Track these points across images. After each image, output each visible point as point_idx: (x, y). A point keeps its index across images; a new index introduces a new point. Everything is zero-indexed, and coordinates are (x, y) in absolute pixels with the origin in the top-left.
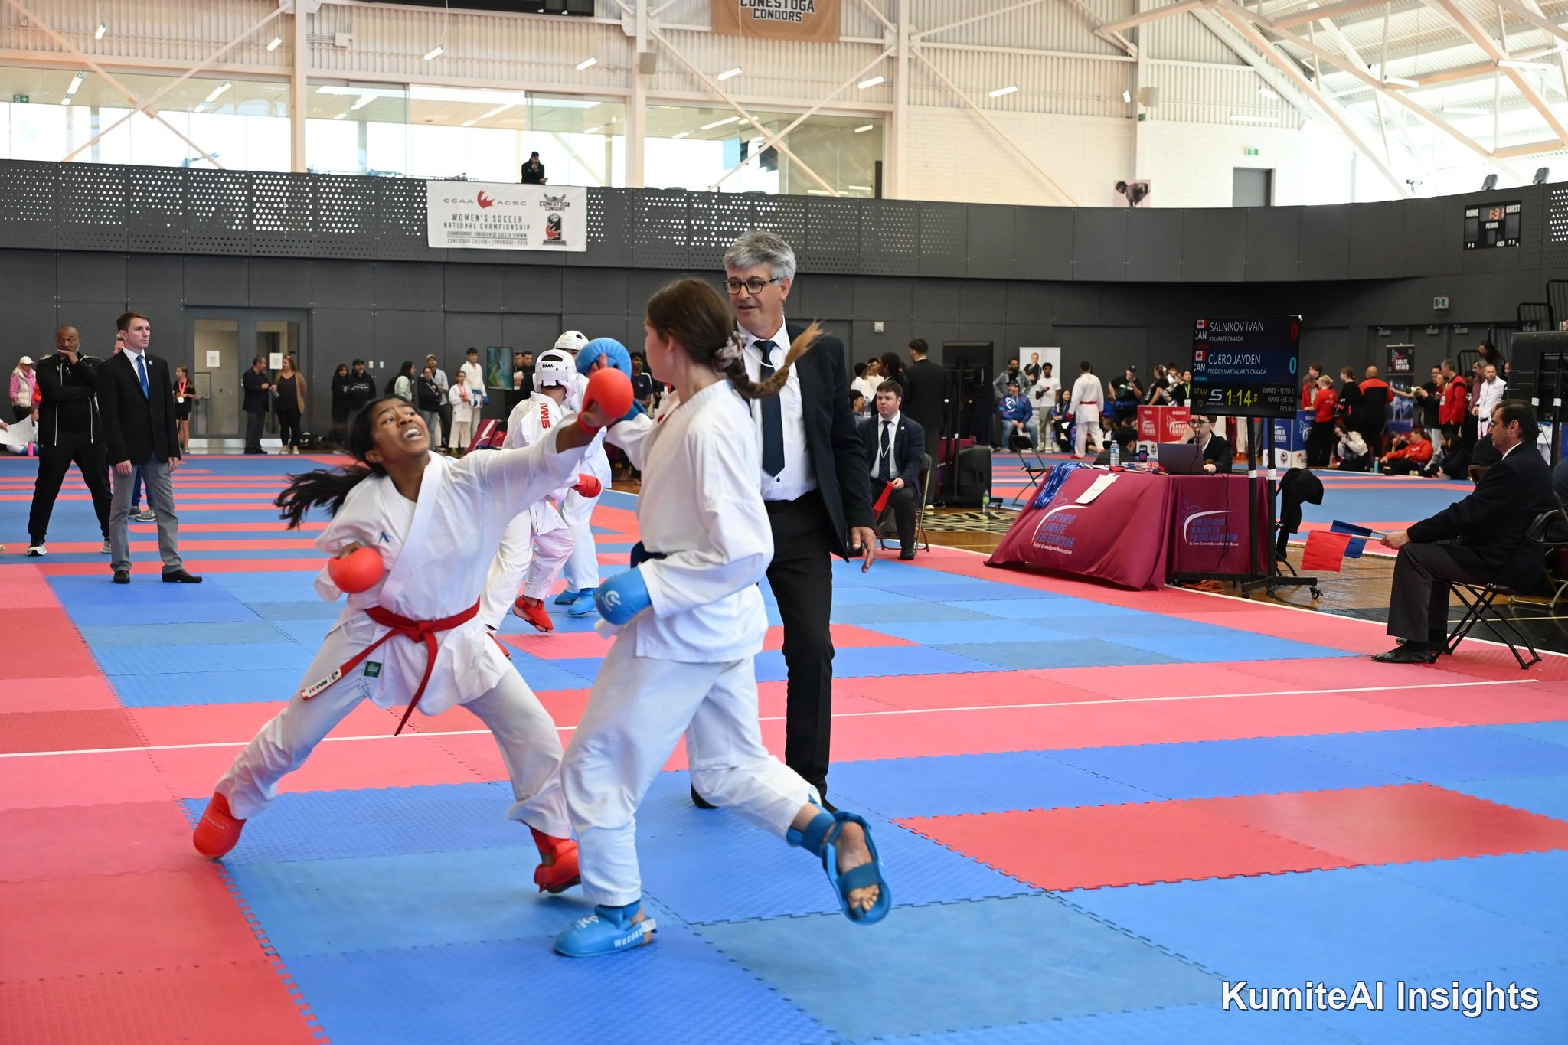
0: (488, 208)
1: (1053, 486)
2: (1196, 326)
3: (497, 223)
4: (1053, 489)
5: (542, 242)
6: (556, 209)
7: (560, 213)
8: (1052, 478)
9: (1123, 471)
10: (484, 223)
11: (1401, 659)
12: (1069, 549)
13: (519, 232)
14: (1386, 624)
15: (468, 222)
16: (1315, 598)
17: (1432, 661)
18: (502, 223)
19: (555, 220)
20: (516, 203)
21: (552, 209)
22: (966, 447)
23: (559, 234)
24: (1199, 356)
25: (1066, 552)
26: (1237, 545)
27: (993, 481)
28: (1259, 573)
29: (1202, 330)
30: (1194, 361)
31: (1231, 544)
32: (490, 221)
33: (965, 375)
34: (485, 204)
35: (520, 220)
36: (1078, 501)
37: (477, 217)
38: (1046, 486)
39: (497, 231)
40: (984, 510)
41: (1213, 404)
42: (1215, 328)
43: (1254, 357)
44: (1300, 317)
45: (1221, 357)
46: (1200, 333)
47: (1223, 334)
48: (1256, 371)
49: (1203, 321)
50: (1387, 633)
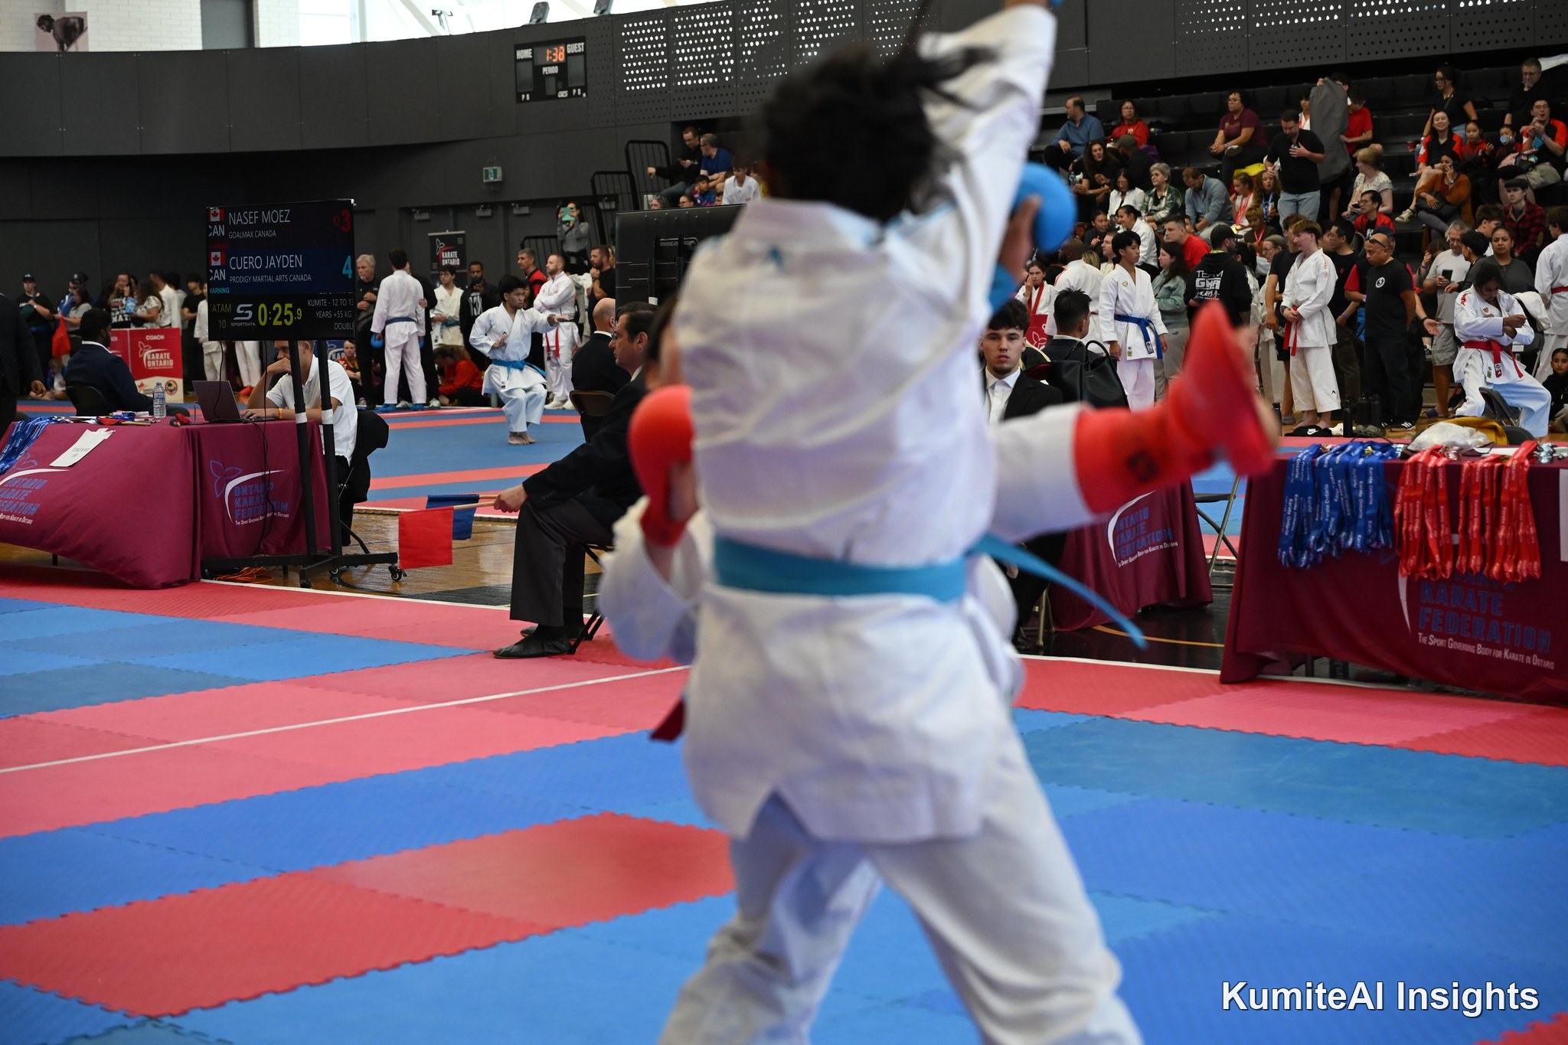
2: (209, 217)
8: (14, 438)
9: (118, 424)
11: (531, 652)
14: (509, 609)
16: (397, 581)
17: (571, 651)
24: (216, 259)
26: (287, 516)
28: (319, 552)
29: (217, 223)
30: (209, 266)
31: (280, 514)
36: (56, 463)
41: (241, 324)
42: (235, 220)
43: (293, 258)
44: (352, 201)
45: (247, 260)
46: (215, 227)
47: (248, 228)
48: (296, 278)
49: (218, 211)
50: (511, 618)
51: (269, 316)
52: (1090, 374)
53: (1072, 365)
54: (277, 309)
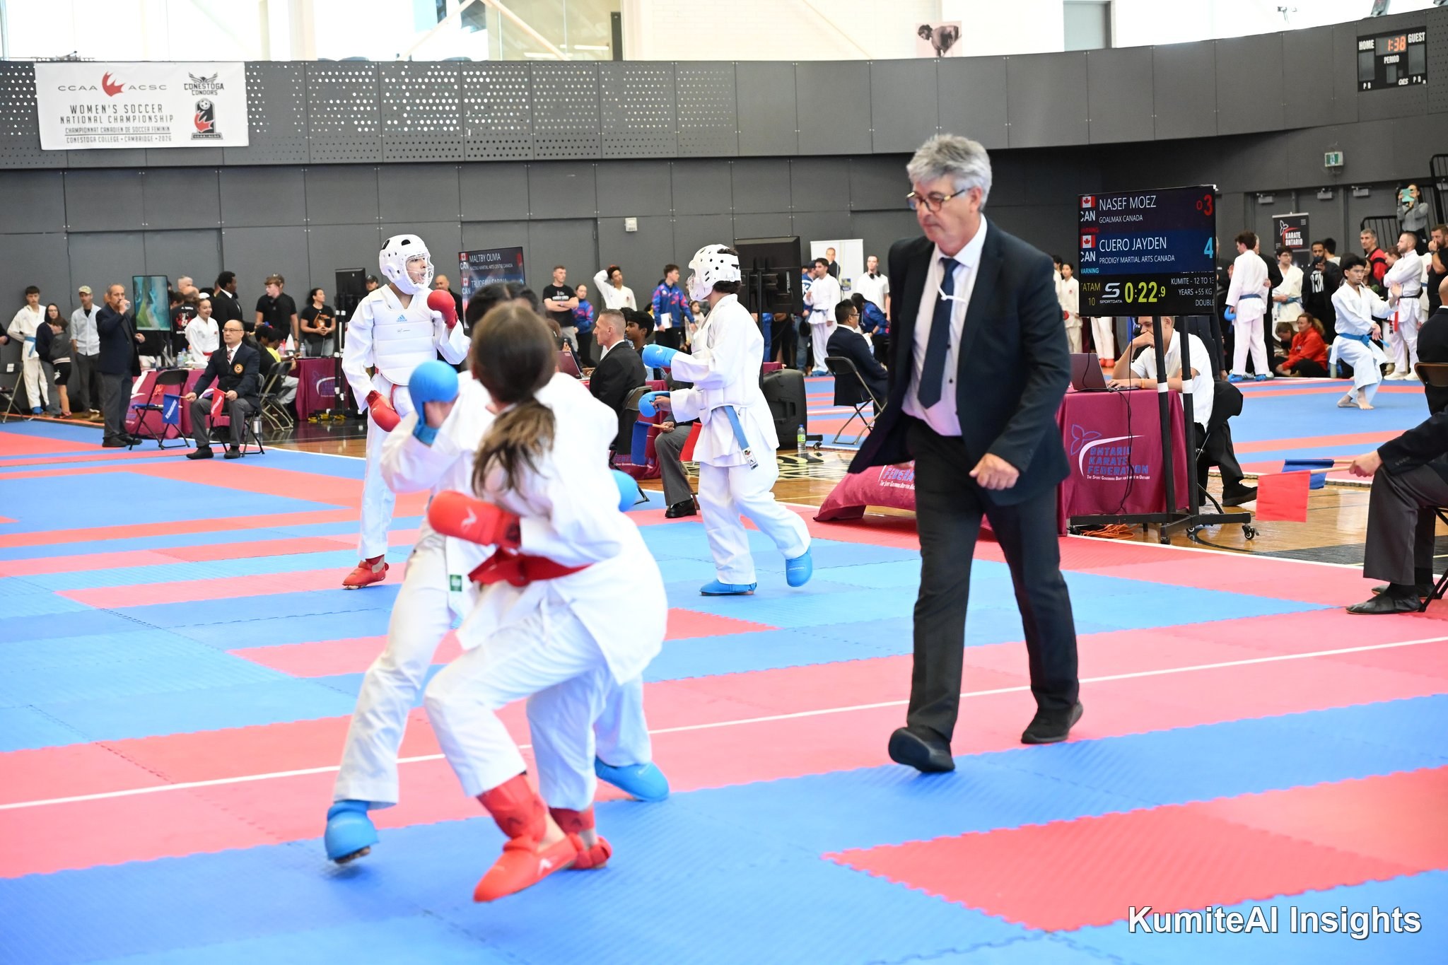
0: (117, 96)
2: (1080, 204)
3: (130, 114)
5: (190, 136)
6: (207, 93)
7: (211, 98)
10: (113, 115)
11: (1384, 608)
13: (160, 124)
14: (1362, 568)
15: (92, 115)
16: (1250, 539)
17: (1422, 608)
18: (137, 114)
19: (206, 107)
20: (153, 87)
21: (201, 92)
22: (773, 373)
23: (212, 125)
24: (1087, 242)
26: (1147, 477)
27: (808, 413)
28: (1178, 511)
29: (1088, 209)
30: (1080, 249)
31: (1141, 477)
32: (121, 112)
33: (765, 281)
34: (112, 90)
35: (160, 109)
37: (104, 108)
39: (131, 124)
40: (800, 451)
41: (1105, 302)
42: (1105, 206)
43: (1158, 241)
44: (1214, 186)
45: (1115, 243)
46: (1087, 213)
47: (1117, 213)
48: (1161, 258)
49: (1090, 198)
50: (1364, 575)
51: (1134, 293)
54: (1143, 287)
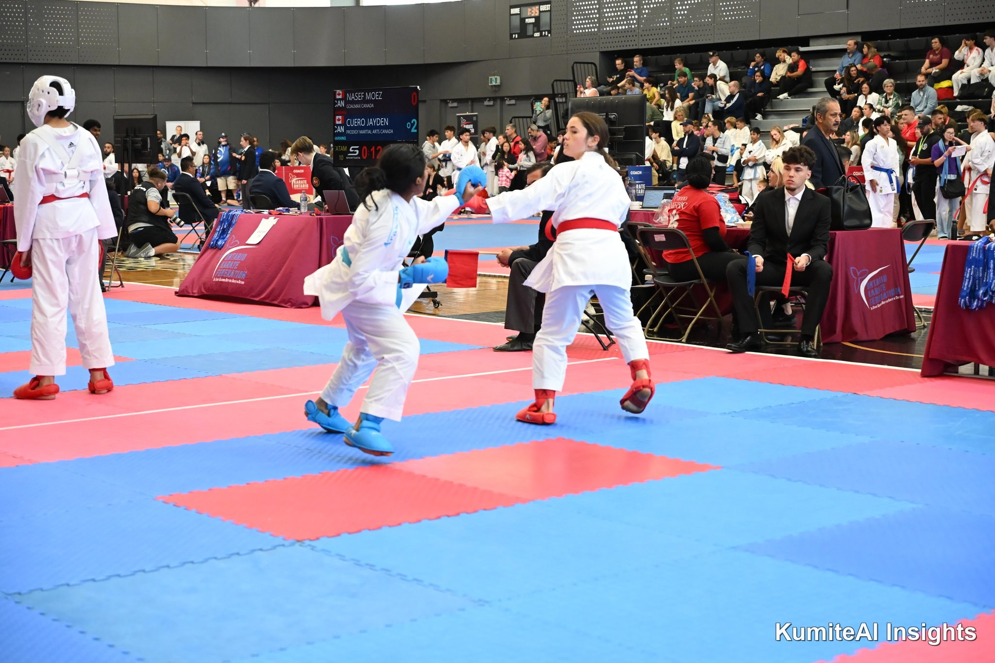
1: (224, 229)
2: (335, 96)
4: (224, 232)
8: (222, 222)
9: (280, 214)
11: (516, 348)
12: (242, 280)
14: (504, 324)
16: (437, 307)
24: (339, 120)
25: (239, 282)
29: (340, 99)
30: (335, 124)
33: (134, 142)
36: (248, 242)
38: (218, 230)
41: (351, 158)
42: (351, 97)
43: (383, 120)
44: (418, 87)
45: (356, 121)
47: (358, 102)
48: (385, 131)
49: (341, 92)
50: (505, 328)
51: (368, 153)
52: (849, 195)
53: (838, 189)
54: (373, 149)
